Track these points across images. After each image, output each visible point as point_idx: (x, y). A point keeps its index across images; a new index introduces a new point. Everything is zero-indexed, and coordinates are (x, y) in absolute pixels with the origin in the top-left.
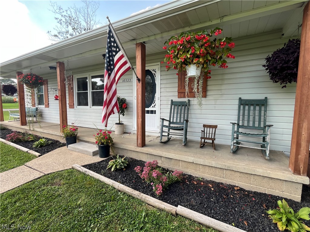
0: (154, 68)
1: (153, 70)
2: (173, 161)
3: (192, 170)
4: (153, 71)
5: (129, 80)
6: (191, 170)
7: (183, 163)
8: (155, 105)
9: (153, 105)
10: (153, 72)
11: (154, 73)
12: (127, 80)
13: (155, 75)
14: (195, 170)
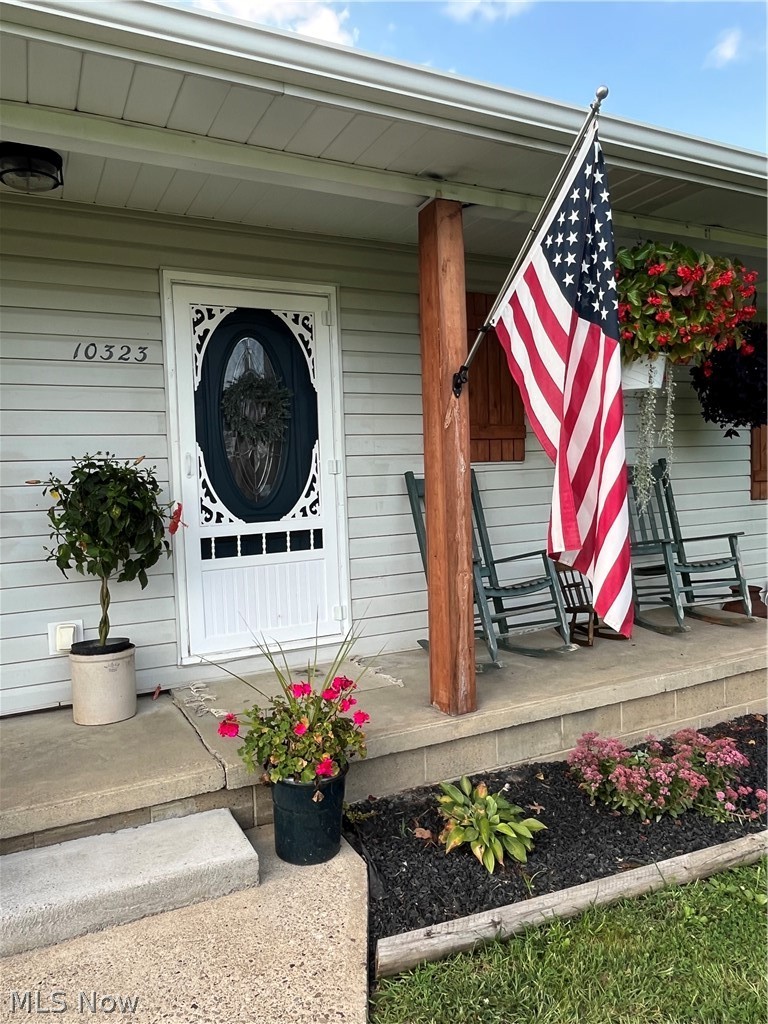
0: (302, 306)
1: (297, 316)
2: (598, 716)
3: (655, 723)
4: (296, 321)
5: (135, 354)
6: (652, 723)
7: (630, 708)
8: (317, 501)
9: (304, 501)
10: (297, 330)
11: (301, 336)
12: (117, 352)
13: (306, 344)
14: (663, 717)
